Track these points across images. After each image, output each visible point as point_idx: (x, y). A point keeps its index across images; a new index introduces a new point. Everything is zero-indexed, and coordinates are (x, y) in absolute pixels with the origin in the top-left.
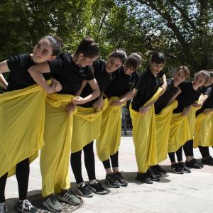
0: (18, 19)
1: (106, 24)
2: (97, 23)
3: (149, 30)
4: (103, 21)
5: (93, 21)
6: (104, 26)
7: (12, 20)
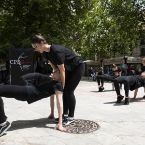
0: (51, 6)
1: (109, 5)
2: (102, 5)
3: (141, 7)
4: (107, 2)
5: (99, 3)
6: (107, 6)
7: (47, 7)
